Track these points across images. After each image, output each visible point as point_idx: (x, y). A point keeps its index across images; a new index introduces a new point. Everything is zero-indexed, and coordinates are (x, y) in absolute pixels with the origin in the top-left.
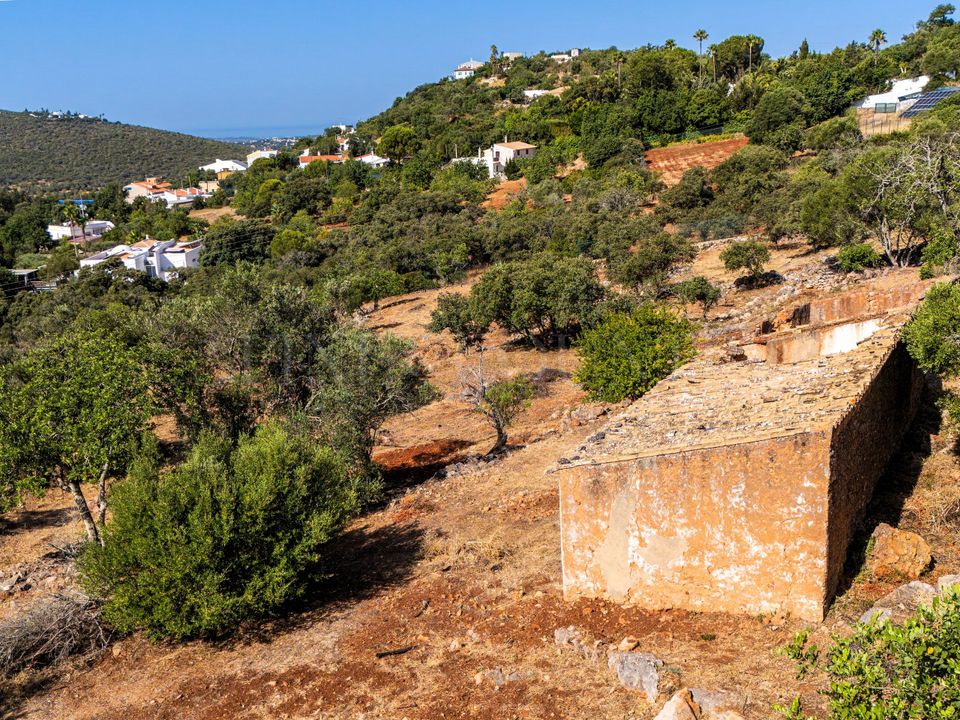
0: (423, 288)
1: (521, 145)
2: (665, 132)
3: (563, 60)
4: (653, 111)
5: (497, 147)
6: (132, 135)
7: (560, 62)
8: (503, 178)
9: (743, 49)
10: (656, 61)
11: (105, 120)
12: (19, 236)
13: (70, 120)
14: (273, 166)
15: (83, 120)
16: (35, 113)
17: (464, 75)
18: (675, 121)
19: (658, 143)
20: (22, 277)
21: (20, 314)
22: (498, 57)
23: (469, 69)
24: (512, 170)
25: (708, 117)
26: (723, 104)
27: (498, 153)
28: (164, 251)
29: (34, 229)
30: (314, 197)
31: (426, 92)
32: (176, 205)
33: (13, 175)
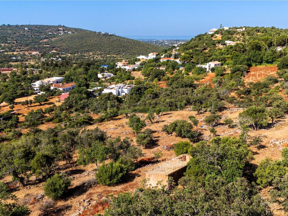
0: (174, 110)
1: (217, 62)
2: (256, 62)
3: (240, 30)
4: (254, 56)
5: (210, 63)
6: (122, 40)
7: (239, 31)
8: (210, 72)
9: (284, 39)
10: (256, 43)
11: (115, 35)
12: (91, 77)
13: (106, 35)
14: (153, 61)
15: (109, 35)
16: (98, 33)
17: (211, 33)
18: (260, 60)
19: (254, 65)
20: (91, 92)
21: (90, 103)
22: (222, 29)
23: (213, 31)
24: (213, 70)
25: (269, 60)
26: (274, 56)
27: (210, 65)
28: (123, 88)
29: (95, 75)
30: (160, 74)
31: (200, 37)
32: (128, 70)
33: (91, 49)
